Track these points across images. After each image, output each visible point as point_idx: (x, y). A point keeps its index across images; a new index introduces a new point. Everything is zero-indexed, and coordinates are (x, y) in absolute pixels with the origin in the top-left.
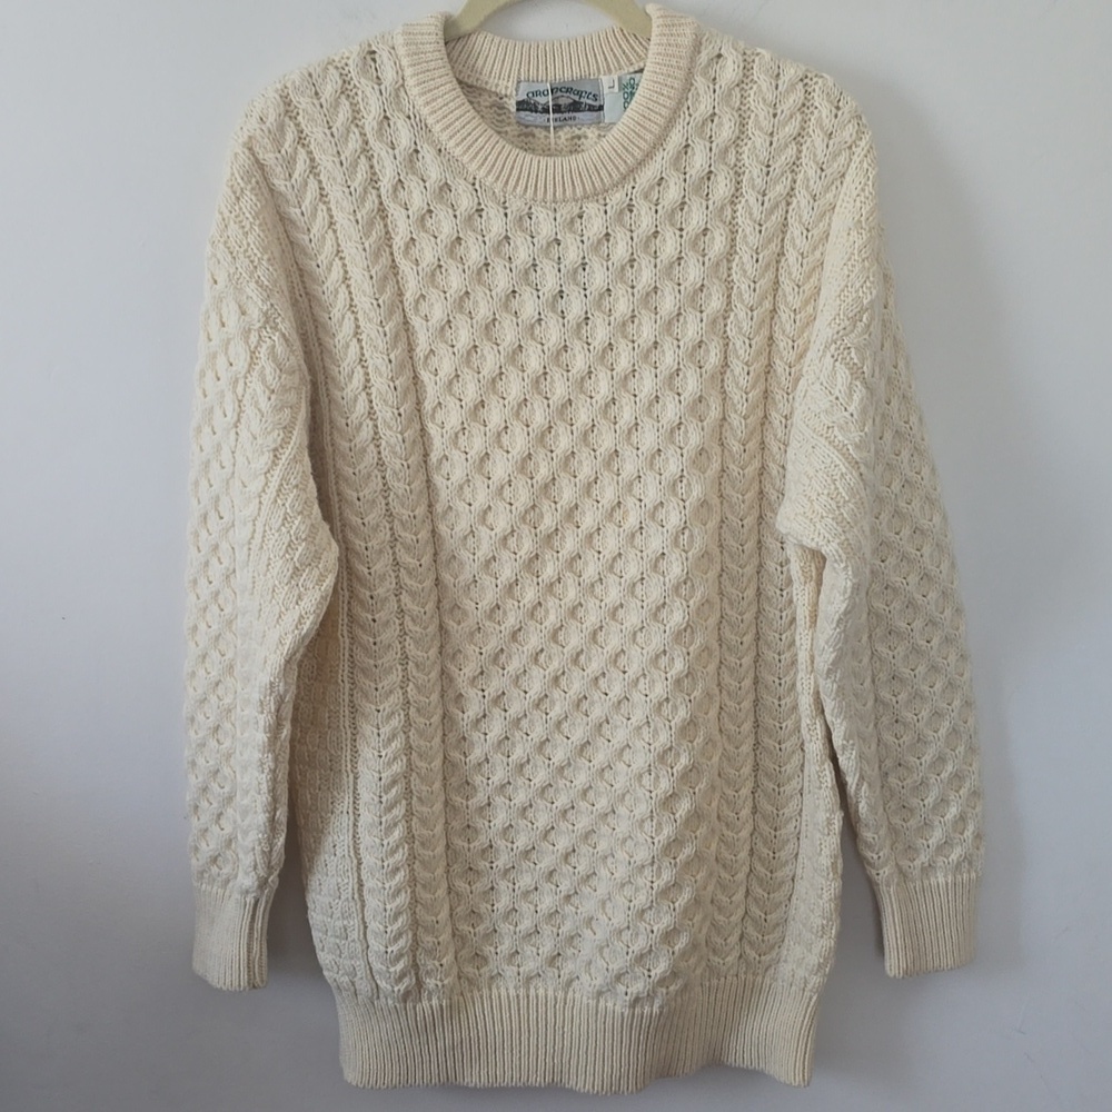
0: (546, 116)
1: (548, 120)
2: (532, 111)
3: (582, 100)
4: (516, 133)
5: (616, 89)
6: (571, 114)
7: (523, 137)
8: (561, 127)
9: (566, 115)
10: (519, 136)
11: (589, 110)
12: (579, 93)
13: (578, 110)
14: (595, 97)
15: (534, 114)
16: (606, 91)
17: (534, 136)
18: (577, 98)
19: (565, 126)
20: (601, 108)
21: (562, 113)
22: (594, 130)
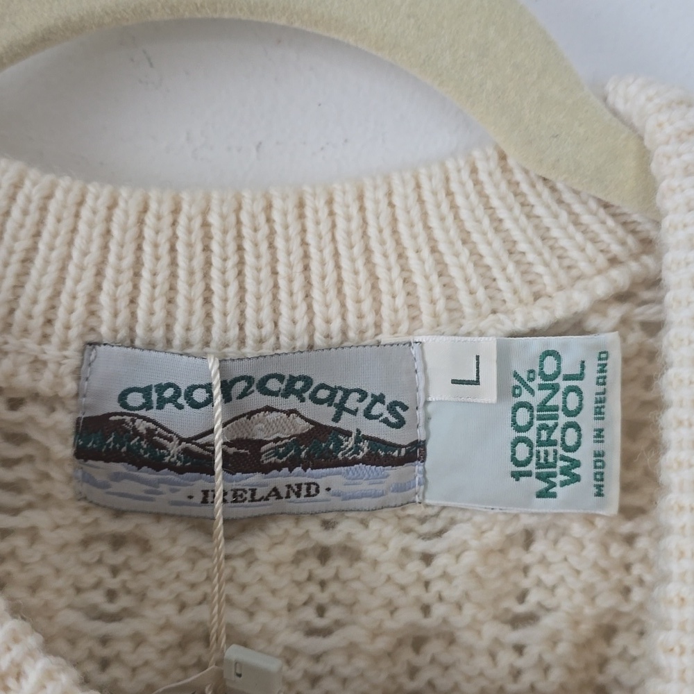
0: (199, 483)
1: (207, 496)
2: (138, 463)
3: (346, 422)
4: (75, 535)
5: (488, 391)
6: (300, 476)
7: (102, 548)
8: (257, 522)
9: (281, 479)
10: (86, 543)
11: (372, 460)
12: (337, 398)
13: (329, 460)
14: (398, 414)
15: (146, 474)
16: (441, 390)
17: (145, 545)
18: (324, 416)
19: (273, 517)
20: (416, 452)
21: (266, 469)
22: (388, 530)
